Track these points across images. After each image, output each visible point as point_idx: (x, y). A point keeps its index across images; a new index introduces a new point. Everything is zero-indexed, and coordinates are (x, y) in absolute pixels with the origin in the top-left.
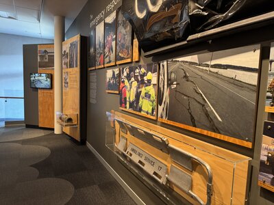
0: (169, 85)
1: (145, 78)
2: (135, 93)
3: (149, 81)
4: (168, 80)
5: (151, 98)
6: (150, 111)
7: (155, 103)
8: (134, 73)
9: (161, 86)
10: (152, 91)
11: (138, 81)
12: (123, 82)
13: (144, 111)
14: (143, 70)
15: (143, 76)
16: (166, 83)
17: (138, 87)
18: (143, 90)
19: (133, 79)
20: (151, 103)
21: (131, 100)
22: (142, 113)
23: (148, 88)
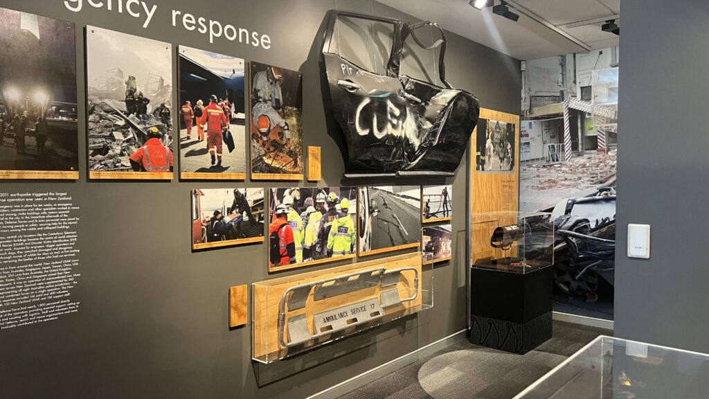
0: (371, 213)
1: (338, 207)
2: (318, 230)
3: (345, 211)
4: (370, 208)
5: (349, 232)
6: (348, 249)
7: (354, 237)
8: (315, 199)
9: (362, 215)
10: (349, 222)
11: (323, 211)
12: (284, 215)
13: (337, 253)
14: (333, 196)
15: (332, 204)
16: (367, 211)
17: (325, 220)
18: (335, 224)
19: (311, 209)
20: (349, 238)
21: (308, 244)
22: (335, 257)
23: (342, 220)
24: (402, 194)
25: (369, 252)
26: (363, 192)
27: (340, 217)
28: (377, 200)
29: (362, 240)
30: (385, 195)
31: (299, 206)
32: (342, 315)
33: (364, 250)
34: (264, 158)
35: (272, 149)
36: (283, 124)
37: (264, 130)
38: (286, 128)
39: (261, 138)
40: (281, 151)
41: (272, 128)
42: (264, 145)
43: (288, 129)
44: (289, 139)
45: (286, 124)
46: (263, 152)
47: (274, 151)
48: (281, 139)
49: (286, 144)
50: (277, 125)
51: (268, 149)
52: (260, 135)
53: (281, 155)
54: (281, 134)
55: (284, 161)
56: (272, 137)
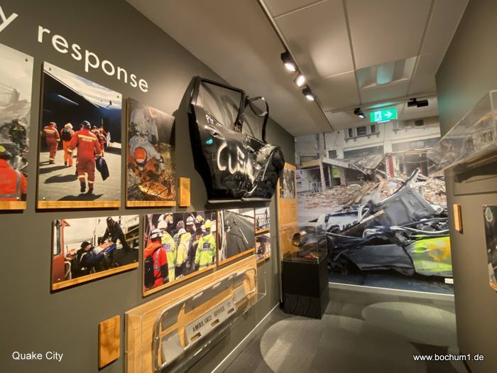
0: (226, 229)
1: (203, 227)
2: (188, 249)
3: (208, 230)
4: (225, 226)
5: (211, 247)
7: (215, 250)
8: (185, 222)
9: (220, 232)
10: (211, 239)
11: (192, 232)
12: (158, 239)
13: (203, 266)
14: (199, 218)
15: (199, 225)
16: (223, 229)
17: (194, 239)
18: (201, 241)
19: (182, 231)
20: (211, 252)
21: (180, 262)
22: (201, 270)
23: (206, 237)
24: (244, 214)
25: (225, 261)
26: (220, 214)
27: (205, 235)
28: (228, 219)
29: (220, 252)
30: (234, 215)
31: (172, 229)
32: (207, 320)
33: (222, 259)
34: (140, 186)
35: (148, 178)
36: (158, 157)
37: (141, 161)
38: (161, 160)
39: (137, 168)
40: (157, 181)
41: (148, 160)
42: (140, 175)
43: (163, 162)
44: (164, 171)
45: (162, 158)
46: (139, 181)
47: (150, 180)
48: (157, 170)
49: (161, 175)
50: (153, 158)
51: (145, 179)
52: (136, 165)
53: (157, 184)
54: (157, 166)
55: (159, 189)
56: (148, 168)
